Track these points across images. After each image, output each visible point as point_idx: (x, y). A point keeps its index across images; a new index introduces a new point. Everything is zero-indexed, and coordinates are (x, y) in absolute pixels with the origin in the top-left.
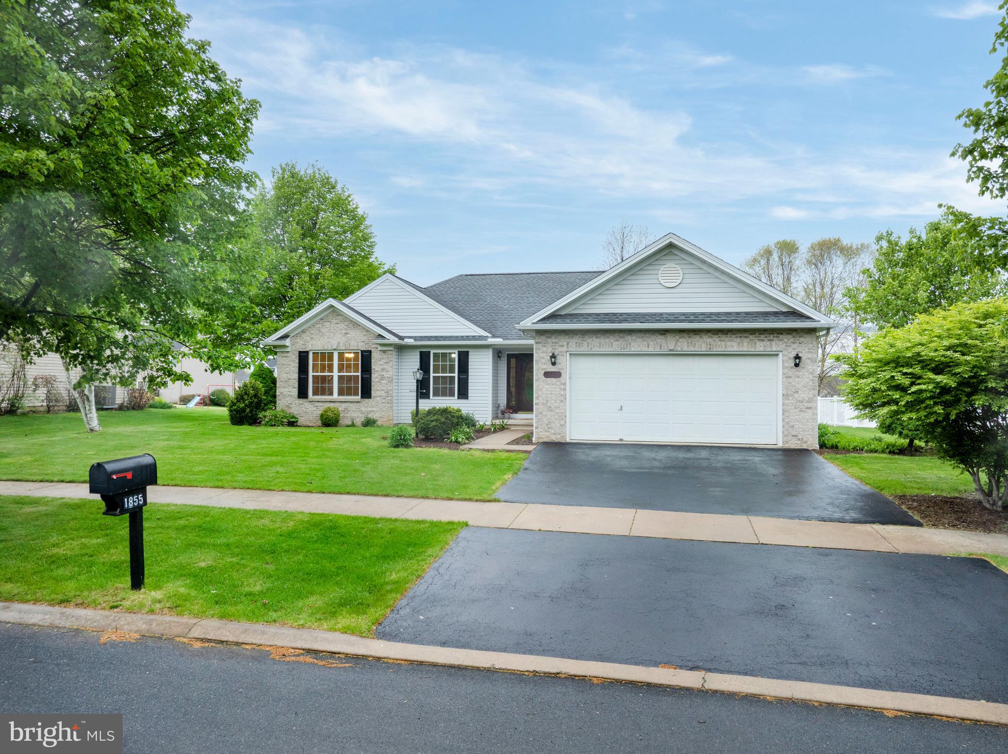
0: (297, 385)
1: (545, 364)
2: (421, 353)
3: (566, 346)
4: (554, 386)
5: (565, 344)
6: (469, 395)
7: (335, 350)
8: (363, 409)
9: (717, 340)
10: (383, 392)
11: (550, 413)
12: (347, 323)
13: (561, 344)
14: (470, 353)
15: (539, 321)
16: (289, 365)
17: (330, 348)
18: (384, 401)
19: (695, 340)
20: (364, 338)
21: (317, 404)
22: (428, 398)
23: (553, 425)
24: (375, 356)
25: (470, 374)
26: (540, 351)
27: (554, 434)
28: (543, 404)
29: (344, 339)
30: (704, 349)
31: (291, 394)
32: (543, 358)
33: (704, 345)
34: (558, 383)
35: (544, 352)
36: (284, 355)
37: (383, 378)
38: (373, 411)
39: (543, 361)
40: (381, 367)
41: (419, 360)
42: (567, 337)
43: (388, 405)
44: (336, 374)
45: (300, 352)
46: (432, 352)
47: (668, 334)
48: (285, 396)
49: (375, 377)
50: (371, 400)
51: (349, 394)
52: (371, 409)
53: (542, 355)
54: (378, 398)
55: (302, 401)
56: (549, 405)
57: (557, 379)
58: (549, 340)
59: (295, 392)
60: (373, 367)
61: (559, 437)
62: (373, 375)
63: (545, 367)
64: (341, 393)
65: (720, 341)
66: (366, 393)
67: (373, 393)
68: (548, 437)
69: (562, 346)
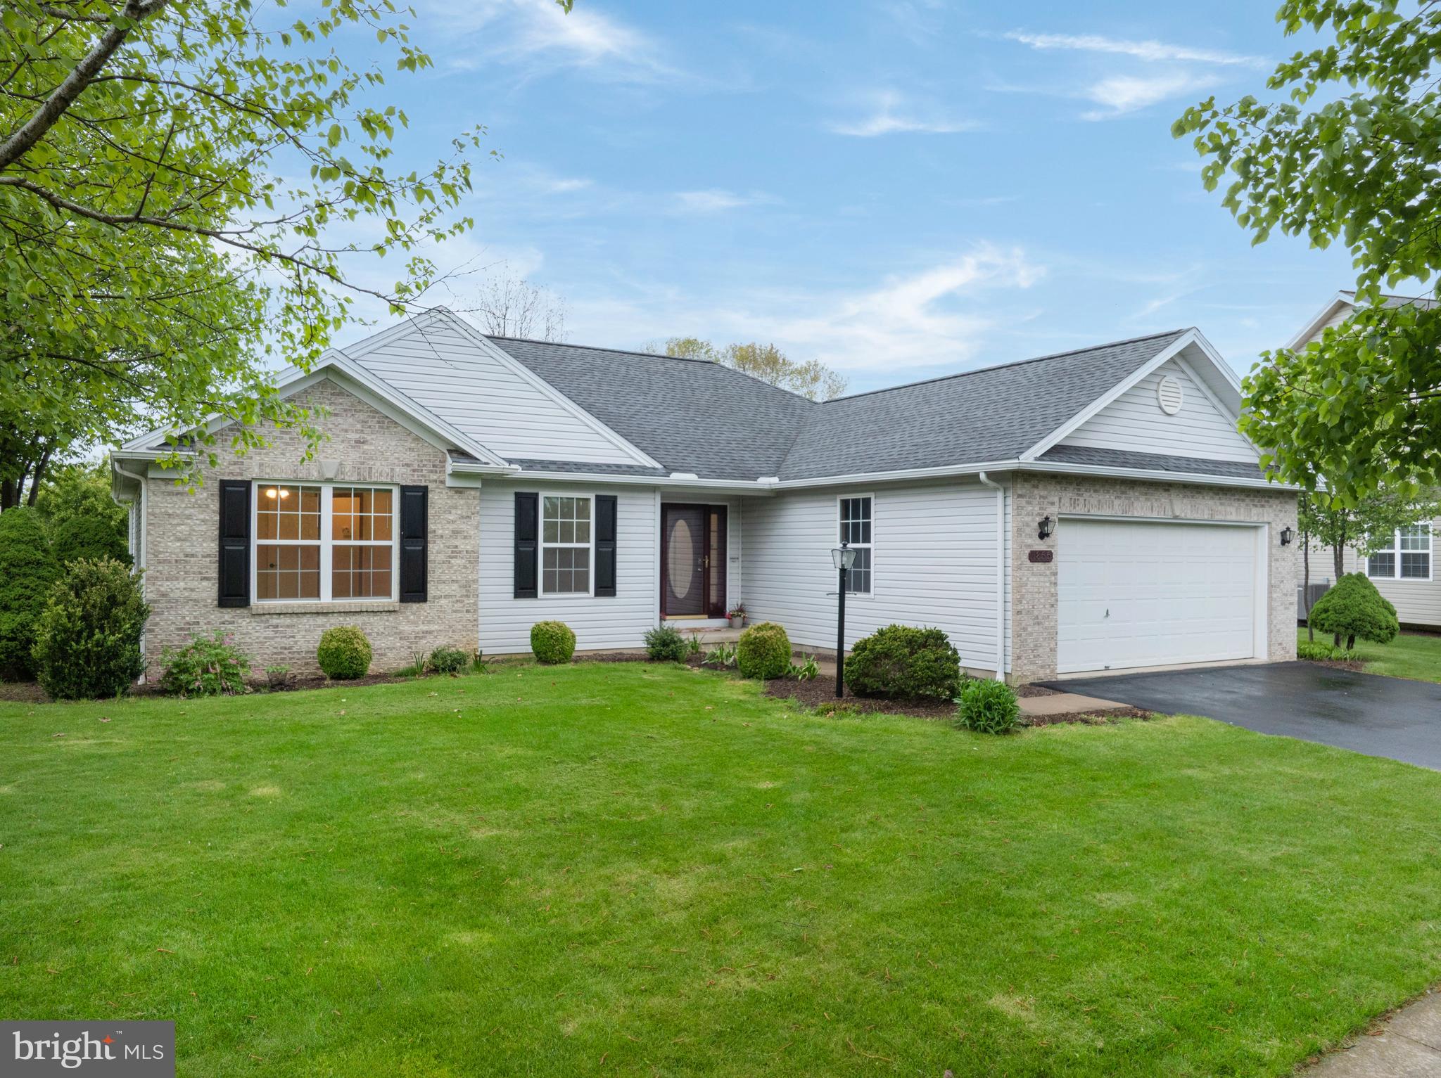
0: (214, 572)
1: (1031, 536)
2: (518, 496)
3: (1057, 504)
4: (1042, 579)
5: (1056, 499)
6: (618, 587)
7: (329, 481)
8: (406, 628)
9: (1218, 502)
10: (455, 586)
11: (1036, 628)
12: (362, 416)
13: (1051, 499)
14: (619, 501)
15: (1043, 455)
16: (189, 517)
17: (315, 475)
18: (458, 606)
19: (1198, 501)
20: (409, 457)
21: (275, 621)
22: (534, 595)
23: (1041, 650)
24: (437, 500)
25: (619, 544)
26: (1024, 512)
27: (1042, 667)
28: (1028, 612)
29: (354, 456)
30: (1206, 517)
31: (194, 596)
32: (1028, 525)
33: (1206, 512)
34: (1048, 572)
35: (1028, 514)
36: (170, 488)
37: (456, 552)
38: (431, 632)
39: (1028, 530)
40: (451, 527)
41: (512, 513)
42: (1058, 487)
43: (468, 616)
44: (327, 543)
45: (224, 484)
46: (543, 495)
47: (1172, 491)
48: (173, 604)
49: (436, 551)
50: (423, 605)
51: (360, 592)
52: (425, 628)
53: (1026, 519)
54: (443, 602)
55: (228, 614)
56: (1036, 613)
57: (1047, 565)
58: (1036, 492)
59: (209, 590)
60: (431, 526)
61: (1048, 671)
62: (430, 546)
63: (1029, 541)
64: (339, 591)
65: (1221, 504)
66: (415, 588)
67: (432, 590)
68: (1034, 673)
69: (1053, 504)
